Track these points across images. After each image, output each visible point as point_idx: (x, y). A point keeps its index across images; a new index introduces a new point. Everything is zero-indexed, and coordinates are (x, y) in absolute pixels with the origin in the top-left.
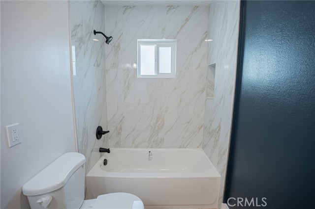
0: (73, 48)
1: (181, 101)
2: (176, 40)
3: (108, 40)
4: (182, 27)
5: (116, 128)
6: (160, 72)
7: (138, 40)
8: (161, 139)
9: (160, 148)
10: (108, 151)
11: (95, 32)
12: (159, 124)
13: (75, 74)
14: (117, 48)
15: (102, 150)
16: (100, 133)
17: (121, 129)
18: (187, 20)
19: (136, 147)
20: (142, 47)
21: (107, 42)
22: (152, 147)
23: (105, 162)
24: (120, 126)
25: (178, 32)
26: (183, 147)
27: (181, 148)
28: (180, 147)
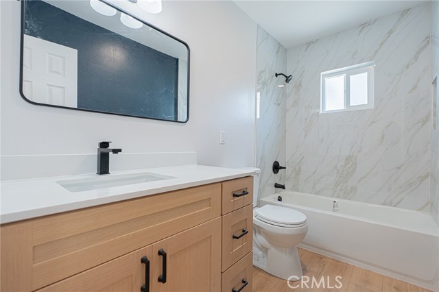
0: (259, 94)
1: (383, 138)
2: (374, 62)
3: (288, 79)
4: (382, 44)
5: (295, 169)
6: (351, 105)
7: (322, 73)
8: (352, 187)
9: (350, 199)
10: (283, 187)
11: (277, 75)
12: (349, 168)
13: (258, 117)
14: (298, 87)
15: (277, 186)
16: (277, 168)
17: (300, 170)
18: (391, 32)
19: (318, 193)
20: (328, 80)
21: (286, 81)
22: (338, 197)
23: (280, 199)
24: (299, 167)
25: (376, 52)
26: (391, 204)
27: (386, 205)
28: (384, 204)
